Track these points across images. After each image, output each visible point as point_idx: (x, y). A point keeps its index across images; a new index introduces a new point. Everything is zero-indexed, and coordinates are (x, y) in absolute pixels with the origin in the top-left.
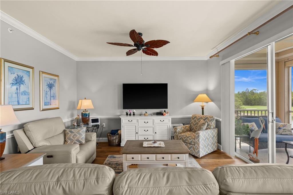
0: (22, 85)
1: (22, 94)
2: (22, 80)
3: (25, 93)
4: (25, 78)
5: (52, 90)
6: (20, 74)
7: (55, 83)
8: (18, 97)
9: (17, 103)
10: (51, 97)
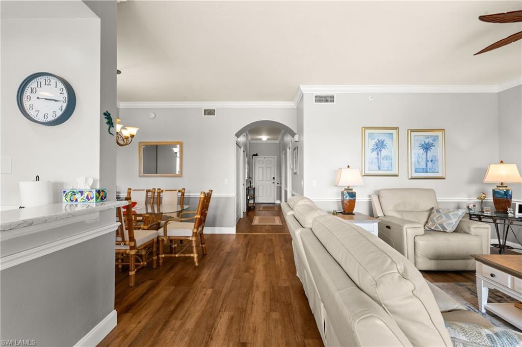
0: (383, 150)
1: (383, 159)
2: (383, 144)
3: (387, 158)
4: (387, 142)
5: (429, 151)
6: (382, 138)
7: (436, 141)
8: (378, 162)
9: (377, 168)
10: (428, 161)
